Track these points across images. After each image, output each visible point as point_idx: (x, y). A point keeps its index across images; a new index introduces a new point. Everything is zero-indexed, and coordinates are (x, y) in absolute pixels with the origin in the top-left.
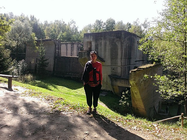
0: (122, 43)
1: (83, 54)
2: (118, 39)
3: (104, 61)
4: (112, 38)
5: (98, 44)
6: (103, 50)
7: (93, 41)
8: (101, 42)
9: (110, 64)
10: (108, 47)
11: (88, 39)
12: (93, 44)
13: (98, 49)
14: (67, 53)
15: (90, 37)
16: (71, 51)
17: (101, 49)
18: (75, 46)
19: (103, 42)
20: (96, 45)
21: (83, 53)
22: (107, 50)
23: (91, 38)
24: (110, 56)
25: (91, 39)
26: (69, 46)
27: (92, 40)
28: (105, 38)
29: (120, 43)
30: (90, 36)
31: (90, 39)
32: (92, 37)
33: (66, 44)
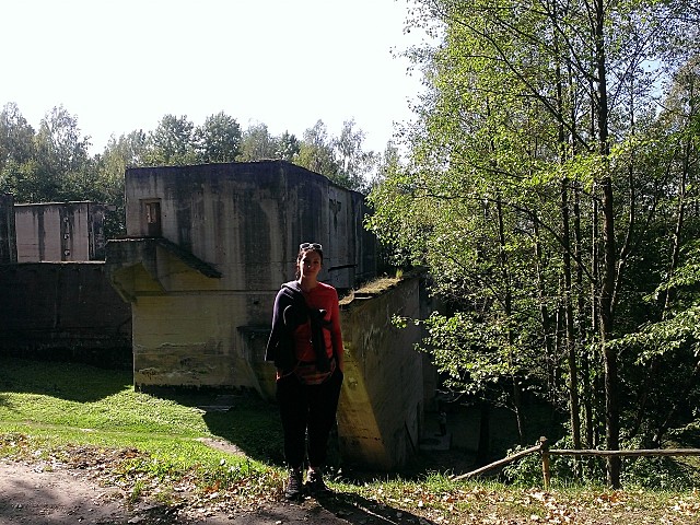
0: (281, 208)
1: (126, 251)
2: (268, 190)
3: (218, 275)
4: (245, 186)
5: (188, 211)
6: (210, 232)
7: (166, 199)
8: (202, 202)
9: (241, 286)
10: (232, 221)
11: (142, 188)
12: (169, 210)
13: (190, 228)
14: (42, 249)
15: (153, 184)
16: (63, 240)
17: (202, 228)
18: (81, 219)
19: (209, 201)
20: (179, 213)
21: (128, 248)
22: (227, 232)
23: (156, 185)
24: (242, 255)
25: (156, 190)
26: (53, 218)
27: (161, 194)
28: (216, 189)
29: (274, 205)
30: (152, 178)
31: (153, 190)
32: (160, 182)
33: (40, 211)
